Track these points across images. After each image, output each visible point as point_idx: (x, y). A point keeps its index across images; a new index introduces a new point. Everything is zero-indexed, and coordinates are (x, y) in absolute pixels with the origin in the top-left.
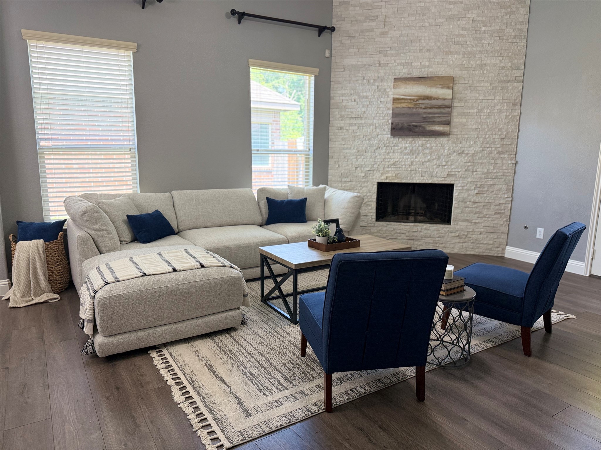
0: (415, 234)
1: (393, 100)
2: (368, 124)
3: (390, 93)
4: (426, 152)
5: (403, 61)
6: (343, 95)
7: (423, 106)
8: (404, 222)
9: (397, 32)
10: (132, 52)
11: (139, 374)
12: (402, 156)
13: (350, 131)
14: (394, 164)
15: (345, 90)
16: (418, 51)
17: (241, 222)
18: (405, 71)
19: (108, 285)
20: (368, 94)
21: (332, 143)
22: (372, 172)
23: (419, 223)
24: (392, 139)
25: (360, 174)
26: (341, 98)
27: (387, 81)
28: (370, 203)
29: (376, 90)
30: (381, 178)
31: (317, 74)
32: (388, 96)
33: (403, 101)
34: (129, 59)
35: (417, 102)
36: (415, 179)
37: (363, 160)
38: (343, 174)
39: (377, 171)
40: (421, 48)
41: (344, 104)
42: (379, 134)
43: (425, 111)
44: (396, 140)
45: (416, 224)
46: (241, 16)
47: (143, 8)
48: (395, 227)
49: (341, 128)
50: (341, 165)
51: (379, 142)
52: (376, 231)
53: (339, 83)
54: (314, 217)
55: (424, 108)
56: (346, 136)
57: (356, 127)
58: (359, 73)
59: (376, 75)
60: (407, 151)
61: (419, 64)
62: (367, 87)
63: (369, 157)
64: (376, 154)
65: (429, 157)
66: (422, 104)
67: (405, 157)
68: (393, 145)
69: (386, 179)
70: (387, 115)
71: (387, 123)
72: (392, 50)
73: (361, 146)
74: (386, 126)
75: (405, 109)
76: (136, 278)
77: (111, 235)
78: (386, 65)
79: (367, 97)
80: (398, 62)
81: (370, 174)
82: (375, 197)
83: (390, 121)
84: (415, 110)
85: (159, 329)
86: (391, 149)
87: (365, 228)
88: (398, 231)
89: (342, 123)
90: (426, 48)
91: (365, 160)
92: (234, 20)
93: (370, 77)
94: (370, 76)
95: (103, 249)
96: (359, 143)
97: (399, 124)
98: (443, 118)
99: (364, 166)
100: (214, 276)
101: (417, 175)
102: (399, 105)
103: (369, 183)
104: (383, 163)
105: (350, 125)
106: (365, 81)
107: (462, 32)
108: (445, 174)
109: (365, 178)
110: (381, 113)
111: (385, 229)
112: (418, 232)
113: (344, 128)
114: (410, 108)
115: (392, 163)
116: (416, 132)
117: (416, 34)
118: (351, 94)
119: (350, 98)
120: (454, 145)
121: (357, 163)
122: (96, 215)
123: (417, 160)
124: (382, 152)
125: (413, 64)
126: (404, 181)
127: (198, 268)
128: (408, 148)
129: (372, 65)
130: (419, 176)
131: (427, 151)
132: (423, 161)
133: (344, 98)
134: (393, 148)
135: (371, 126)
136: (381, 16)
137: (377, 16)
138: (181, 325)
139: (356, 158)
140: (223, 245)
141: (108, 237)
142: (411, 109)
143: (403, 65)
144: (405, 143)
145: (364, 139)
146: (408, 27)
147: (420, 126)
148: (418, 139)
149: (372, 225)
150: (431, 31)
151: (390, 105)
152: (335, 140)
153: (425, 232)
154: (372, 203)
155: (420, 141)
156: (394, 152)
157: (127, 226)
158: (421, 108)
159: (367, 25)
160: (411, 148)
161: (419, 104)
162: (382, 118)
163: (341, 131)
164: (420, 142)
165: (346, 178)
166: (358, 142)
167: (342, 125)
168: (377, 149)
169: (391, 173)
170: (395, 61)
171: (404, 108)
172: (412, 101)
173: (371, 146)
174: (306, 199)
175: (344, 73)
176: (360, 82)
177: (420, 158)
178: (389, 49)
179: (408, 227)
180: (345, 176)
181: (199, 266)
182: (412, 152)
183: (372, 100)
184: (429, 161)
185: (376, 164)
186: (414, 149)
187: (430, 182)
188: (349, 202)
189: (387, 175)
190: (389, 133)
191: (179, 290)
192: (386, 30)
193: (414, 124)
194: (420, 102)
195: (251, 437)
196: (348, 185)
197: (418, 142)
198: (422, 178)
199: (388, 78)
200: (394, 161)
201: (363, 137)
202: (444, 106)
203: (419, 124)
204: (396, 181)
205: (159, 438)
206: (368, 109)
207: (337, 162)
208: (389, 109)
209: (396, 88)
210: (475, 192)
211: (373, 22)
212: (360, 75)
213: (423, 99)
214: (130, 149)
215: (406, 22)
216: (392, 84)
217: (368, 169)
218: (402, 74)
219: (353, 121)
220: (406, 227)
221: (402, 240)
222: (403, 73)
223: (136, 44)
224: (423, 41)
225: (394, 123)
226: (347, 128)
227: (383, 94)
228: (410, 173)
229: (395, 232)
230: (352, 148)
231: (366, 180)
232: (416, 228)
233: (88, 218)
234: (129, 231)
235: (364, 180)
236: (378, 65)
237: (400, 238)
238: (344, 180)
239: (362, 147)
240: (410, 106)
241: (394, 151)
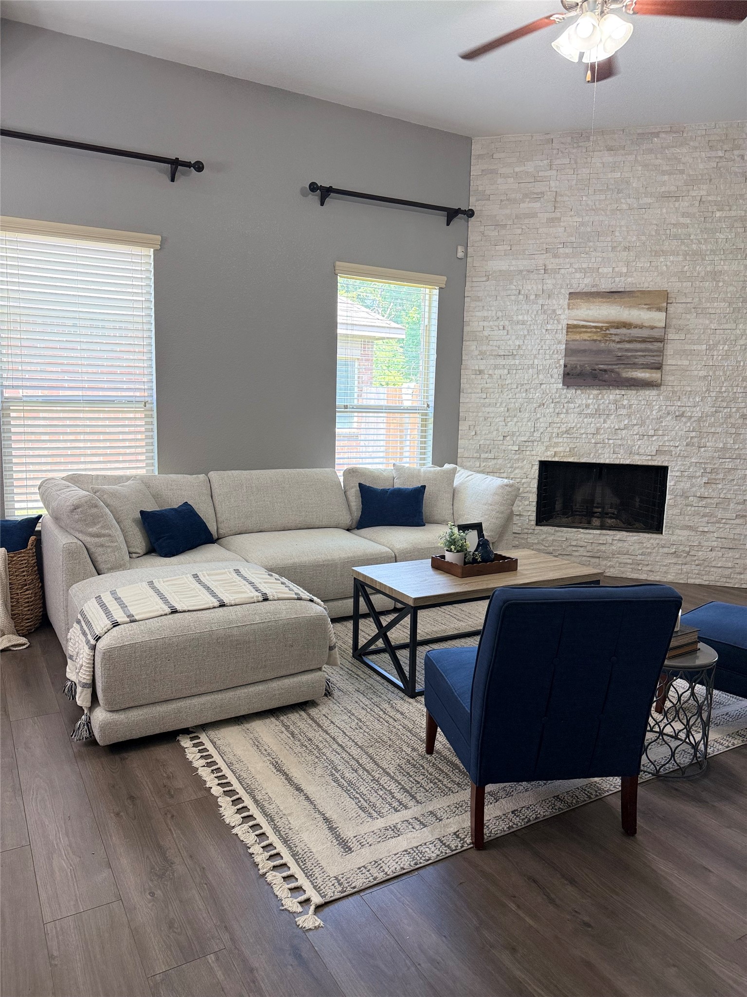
0: (603, 548)
1: (567, 328)
2: (526, 367)
3: (562, 317)
4: (621, 413)
5: (585, 266)
6: (485, 319)
7: (617, 339)
8: (583, 528)
9: (576, 219)
10: (152, 250)
11: (165, 775)
12: (581, 419)
13: (495, 377)
14: (567, 432)
15: (488, 310)
16: (610, 249)
17: (318, 523)
18: (587, 281)
19: (117, 628)
20: (526, 318)
21: (465, 395)
22: (530, 444)
23: (610, 530)
24: (565, 391)
25: (510, 447)
26: (481, 323)
27: (558, 297)
28: (525, 495)
29: (540, 312)
30: (546, 454)
31: (444, 286)
32: (559, 322)
33: (584, 330)
34: (148, 261)
35: (608, 332)
36: (602, 456)
37: (515, 424)
38: (482, 446)
39: (539, 442)
40: (615, 244)
41: (486, 333)
42: (544, 382)
43: (619, 346)
44: (571, 392)
45: (604, 532)
46: (324, 193)
47: (173, 180)
48: (568, 535)
49: (481, 372)
50: (478, 432)
51: (544, 396)
52: (536, 541)
53: (478, 299)
54: (437, 517)
55: (618, 342)
56: (488, 386)
57: (506, 371)
58: (511, 283)
59: (540, 287)
60: (589, 411)
61: (611, 270)
62: (525, 306)
63: (526, 420)
64: (538, 416)
65: (626, 422)
66: (615, 335)
67: (586, 420)
68: (566, 400)
69: (554, 456)
70: (557, 352)
71: (558, 365)
72: (567, 247)
73: (513, 401)
74: (555, 370)
75: (587, 342)
76: (161, 616)
77: (116, 544)
78: (556, 271)
79: (523, 323)
80: (576, 267)
81: (527, 447)
82: (534, 484)
83: (562, 362)
84: (603, 345)
85: (195, 701)
86: (564, 406)
87: (517, 535)
88: (574, 543)
89: (482, 365)
90: (622, 245)
91: (520, 424)
92: (315, 198)
93: (529, 290)
94: (530, 288)
95: (102, 566)
96: (510, 396)
97: (576, 367)
98: (650, 358)
99: (518, 434)
100: (284, 615)
101: (606, 450)
102: (577, 337)
103: (525, 462)
104: (548, 429)
105: (496, 367)
106: (521, 297)
107: (682, 220)
108: (654, 449)
109: (519, 454)
110: (548, 348)
111: (551, 538)
112: (607, 545)
113: (486, 372)
114: (595, 341)
115: (565, 429)
116: (605, 381)
117: (607, 222)
118: (498, 318)
119: (496, 323)
120: (668, 403)
121: (506, 429)
122: (94, 510)
123: (606, 426)
124: (548, 411)
125: (600, 270)
126: (584, 460)
127: (259, 602)
128: (591, 407)
129: (533, 272)
130: (609, 453)
131: (624, 412)
132: (617, 427)
133: (486, 324)
134: (565, 405)
135: (530, 370)
136: (549, 193)
137: (543, 193)
138: (230, 694)
139: (504, 420)
140: (291, 562)
141: (111, 547)
142: (598, 342)
143: (584, 271)
144: (586, 398)
145: (519, 389)
146: (594, 210)
147: (612, 371)
148: (609, 391)
149: (530, 531)
150: (632, 218)
151: (562, 336)
152: (469, 391)
153: (620, 544)
154: (530, 495)
155: (612, 395)
156: (567, 413)
157: (140, 529)
158: (614, 341)
159: (525, 206)
160: (596, 406)
161: (611, 334)
162: (548, 357)
163: (480, 377)
164: (611, 397)
165: (487, 452)
166: (507, 395)
167: (482, 368)
168: (539, 406)
169: (563, 446)
170: (571, 264)
171: (585, 340)
172: (599, 330)
173: (529, 401)
174: (424, 487)
175: (487, 282)
176: (513, 298)
177: (612, 423)
178: (561, 246)
179: (591, 536)
180: (486, 450)
181: (261, 599)
182: (598, 413)
183: (532, 328)
184: (626, 427)
185: (538, 430)
186: (601, 408)
187: (627, 462)
188: (495, 494)
189: (555, 449)
190: (560, 381)
191: (229, 637)
192: (558, 215)
193: (602, 366)
194: (613, 331)
195: (354, 888)
196: (490, 464)
197: (609, 397)
198: (615, 456)
199: (560, 293)
200: (567, 426)
201: (517, 388)
202: (653, 338)
203: (610, 367)
204: (571, 460)
205: (206, 884)
206: (526, 342)
207: (472, 427)
208: (559, 342)
209: (572, 309)
210: (704, 481)
211: (536, 202)
212: (514, 287)
213: (618, 328)
214: (145, 403)
215: (589, 202)
216: (564, 302)
217: (523, 439)
218: (582, 286)
219: (501, 361)
220: (587, 536)
221: (580, 558)
222: (584, 285)
223: (159, 237)
224: (617, 234)
225: (569, 366)
226: (490, 372)
227: (551, 318)
228: (595, 447)
229: (568, 544)
230: (498, 405)
231: (521, 456)
232: (604, 538)
233: (81, 516)
234: (143, 536)
235: (517, 457)
236: (543, 271)
237: (577, 554)
238: (483, 456)
239: (515, 403)
240: (595, 338)
241: (567, 410)
